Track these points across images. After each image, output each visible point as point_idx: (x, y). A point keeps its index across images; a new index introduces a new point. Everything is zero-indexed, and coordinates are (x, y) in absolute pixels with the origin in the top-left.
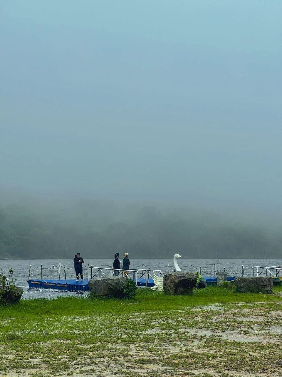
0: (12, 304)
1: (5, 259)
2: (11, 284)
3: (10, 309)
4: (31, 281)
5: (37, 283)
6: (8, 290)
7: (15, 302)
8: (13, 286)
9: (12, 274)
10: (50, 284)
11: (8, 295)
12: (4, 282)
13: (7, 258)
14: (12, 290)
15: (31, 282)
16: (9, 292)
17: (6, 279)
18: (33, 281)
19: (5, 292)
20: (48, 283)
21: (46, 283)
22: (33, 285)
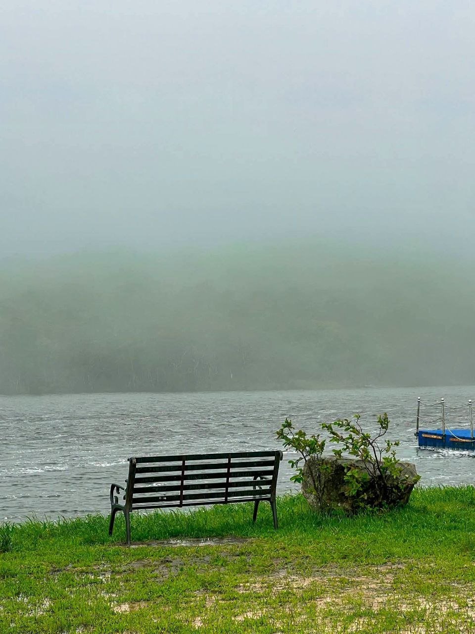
0: (391, 509)
1: (367, 387)
2: (384, 455)
3: (385, 527)
4: (422, 432)
5: (435, 437)
6: (378, 472)
7: (398, 502)
8: (391, 461)
9: (386, 428)
10: (464, 440)
11: (379, 485)
12: (365, 451)
13: (371, 386)
14: (388, 472)
15: (423, 435)
16: (380, 477)
17: (371, 441)
18: (426, 433)
19: (369, 477)
20: (461, 438)
21: (454, 437)
22: (426, 441)
